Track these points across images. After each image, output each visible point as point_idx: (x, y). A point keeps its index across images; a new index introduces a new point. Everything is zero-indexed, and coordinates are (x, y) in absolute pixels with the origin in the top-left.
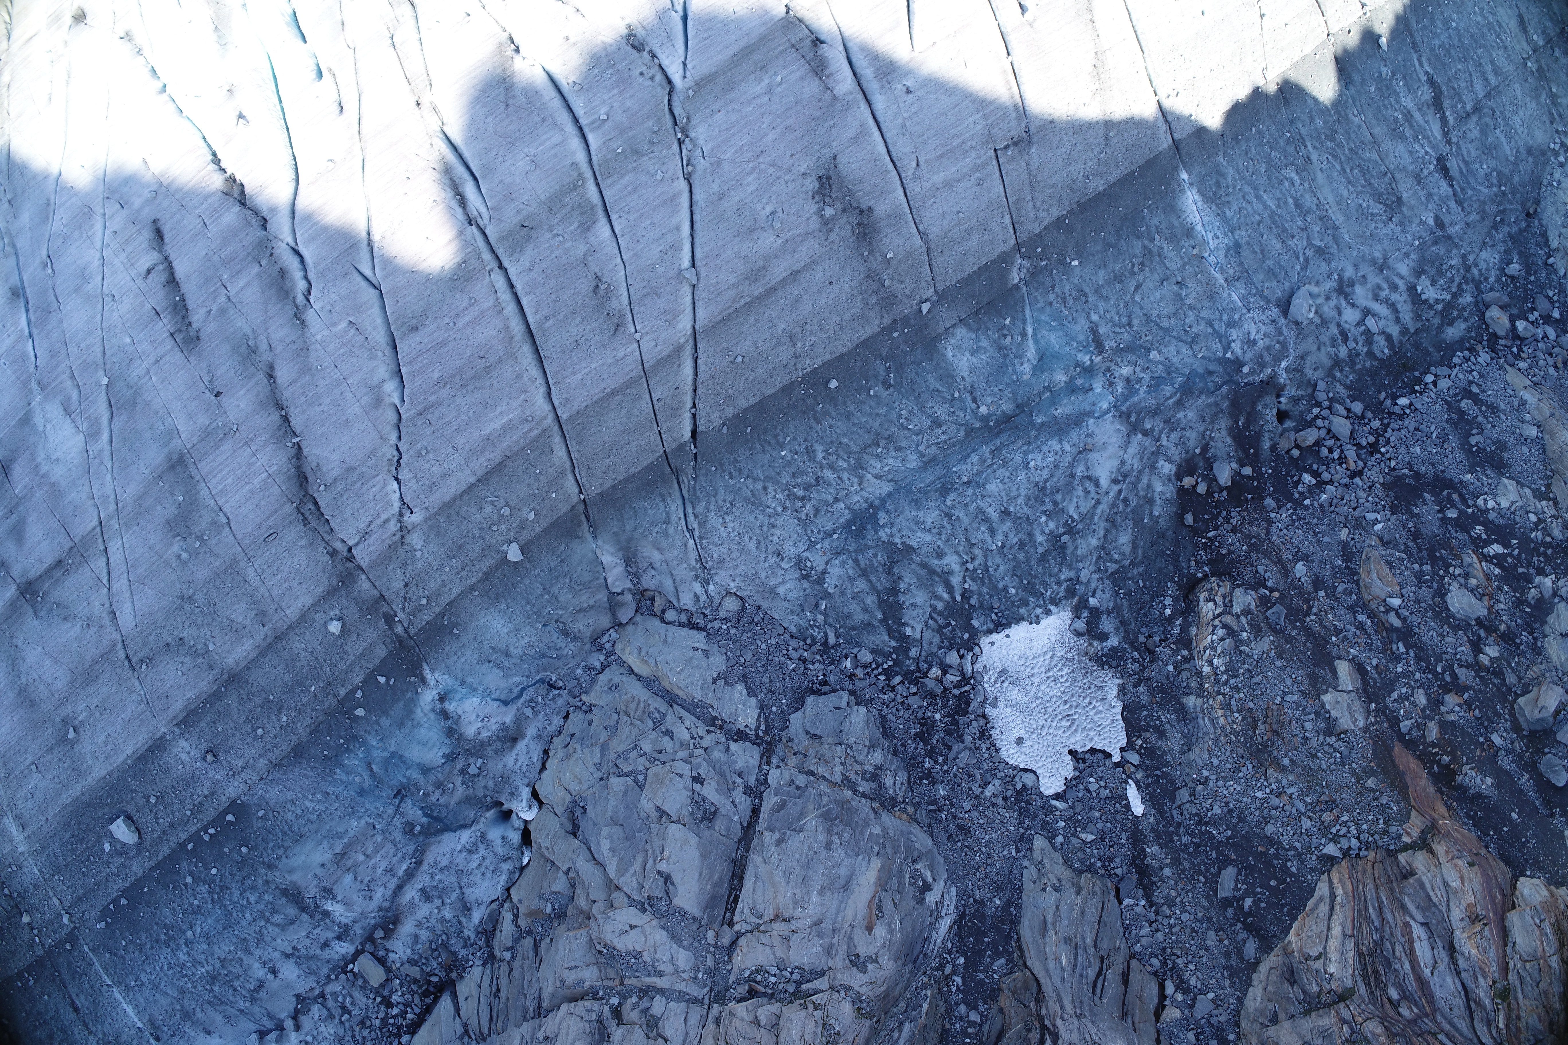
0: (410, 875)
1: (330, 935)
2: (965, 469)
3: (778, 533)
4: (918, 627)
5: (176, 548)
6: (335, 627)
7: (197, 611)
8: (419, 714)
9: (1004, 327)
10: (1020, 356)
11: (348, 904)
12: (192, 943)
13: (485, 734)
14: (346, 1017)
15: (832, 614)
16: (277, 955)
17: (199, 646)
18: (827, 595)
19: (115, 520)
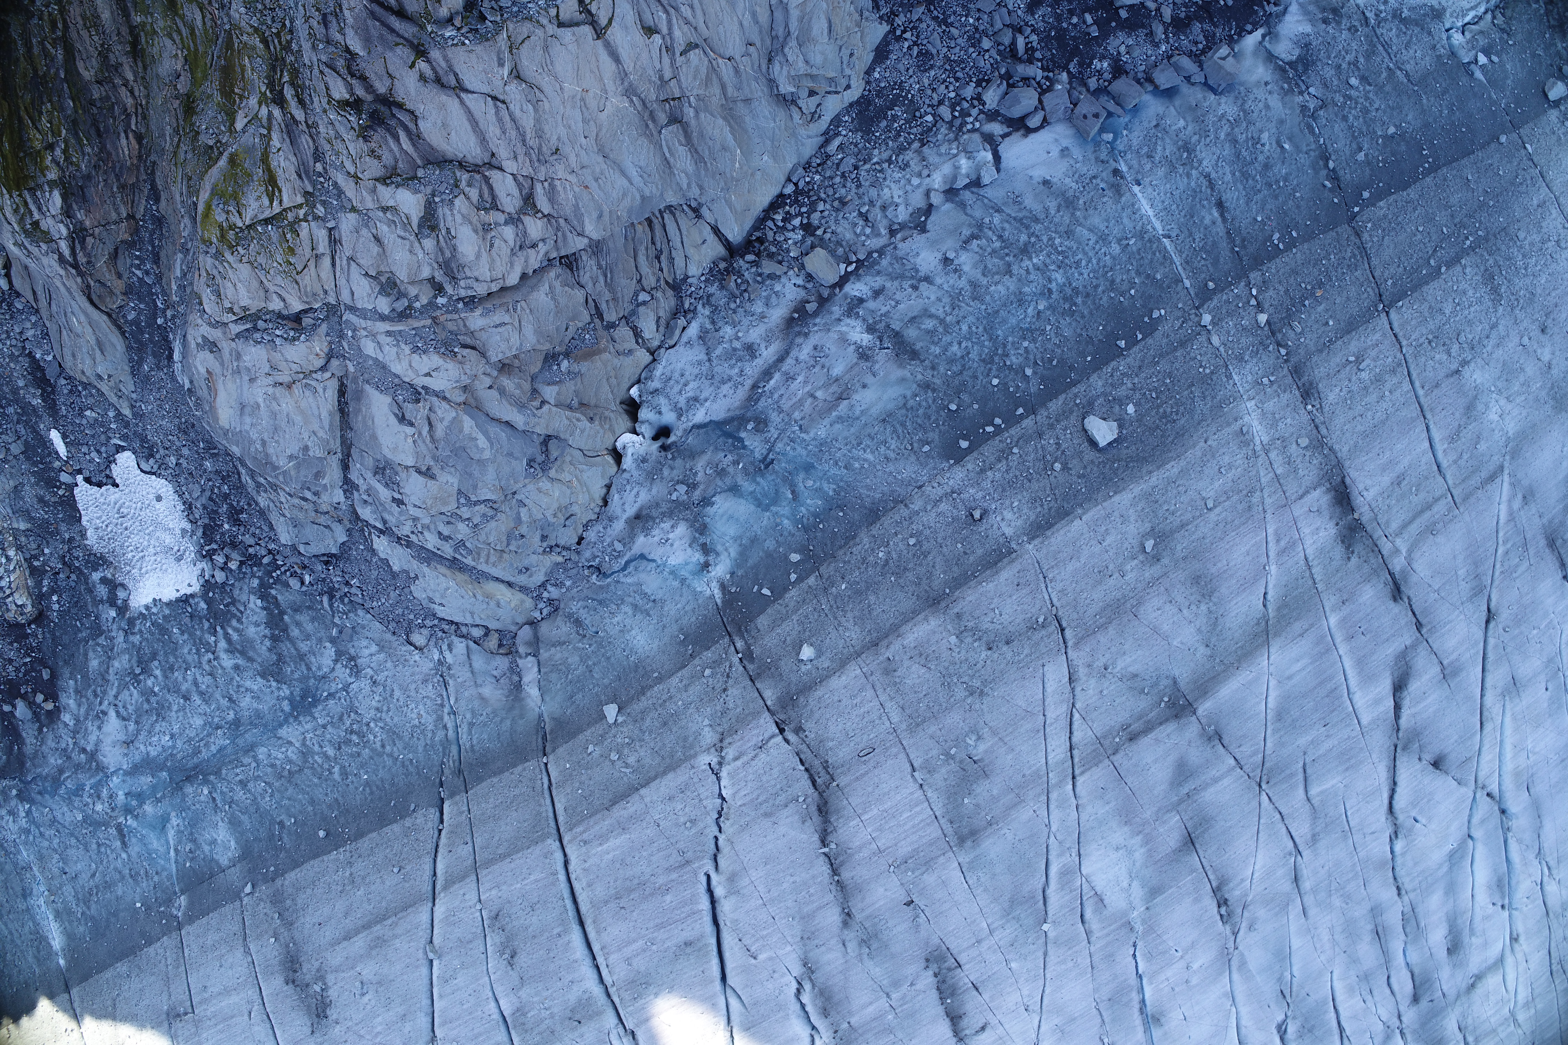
0: (767, 374)
1: (871, 305)
2: (220, 740)
3: (374, 703)
4: (251, 605)
5: (982, 747)
6: (807, 652)
7: (965, 679)
8: (733, 552)
9: (192, 860)
10: (179, 832)
11: (843, 340)
12: (1042, 294)
13: (666, 525)
14: (864, 210)
15: (328, 622)
16: (938, 281)
17: (969, 640)
18: (333, 641)
19: (1053, 782)
